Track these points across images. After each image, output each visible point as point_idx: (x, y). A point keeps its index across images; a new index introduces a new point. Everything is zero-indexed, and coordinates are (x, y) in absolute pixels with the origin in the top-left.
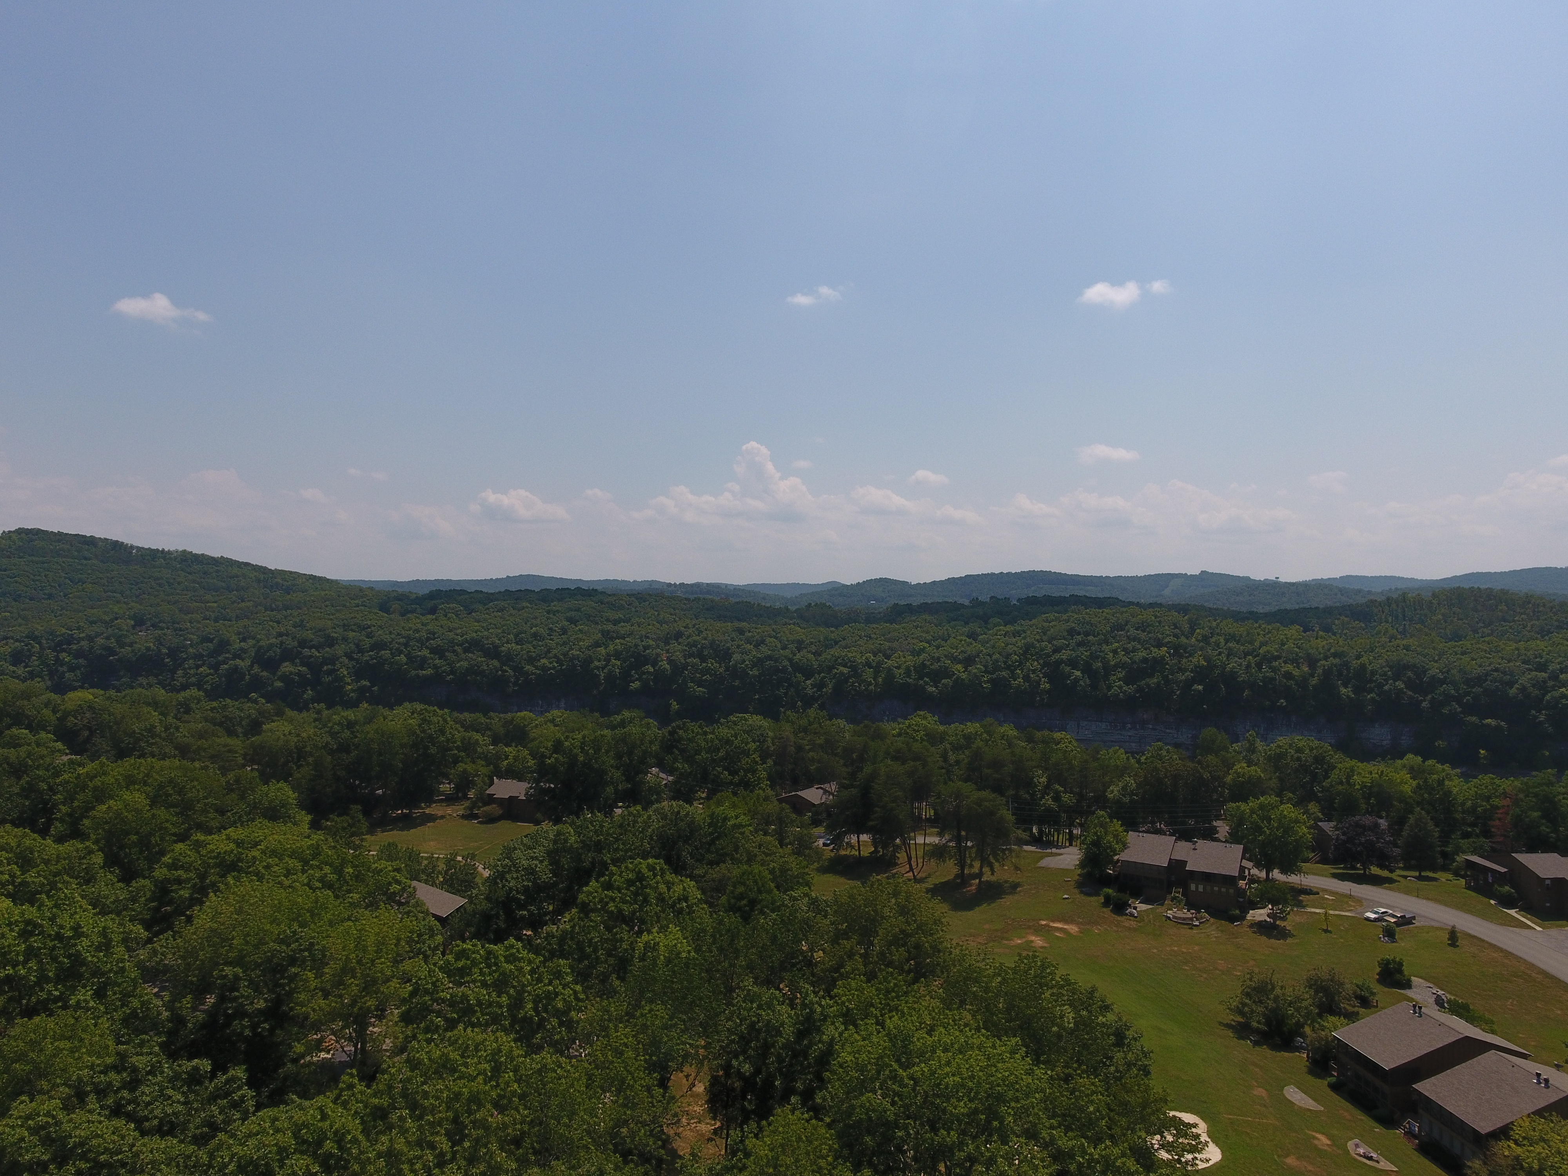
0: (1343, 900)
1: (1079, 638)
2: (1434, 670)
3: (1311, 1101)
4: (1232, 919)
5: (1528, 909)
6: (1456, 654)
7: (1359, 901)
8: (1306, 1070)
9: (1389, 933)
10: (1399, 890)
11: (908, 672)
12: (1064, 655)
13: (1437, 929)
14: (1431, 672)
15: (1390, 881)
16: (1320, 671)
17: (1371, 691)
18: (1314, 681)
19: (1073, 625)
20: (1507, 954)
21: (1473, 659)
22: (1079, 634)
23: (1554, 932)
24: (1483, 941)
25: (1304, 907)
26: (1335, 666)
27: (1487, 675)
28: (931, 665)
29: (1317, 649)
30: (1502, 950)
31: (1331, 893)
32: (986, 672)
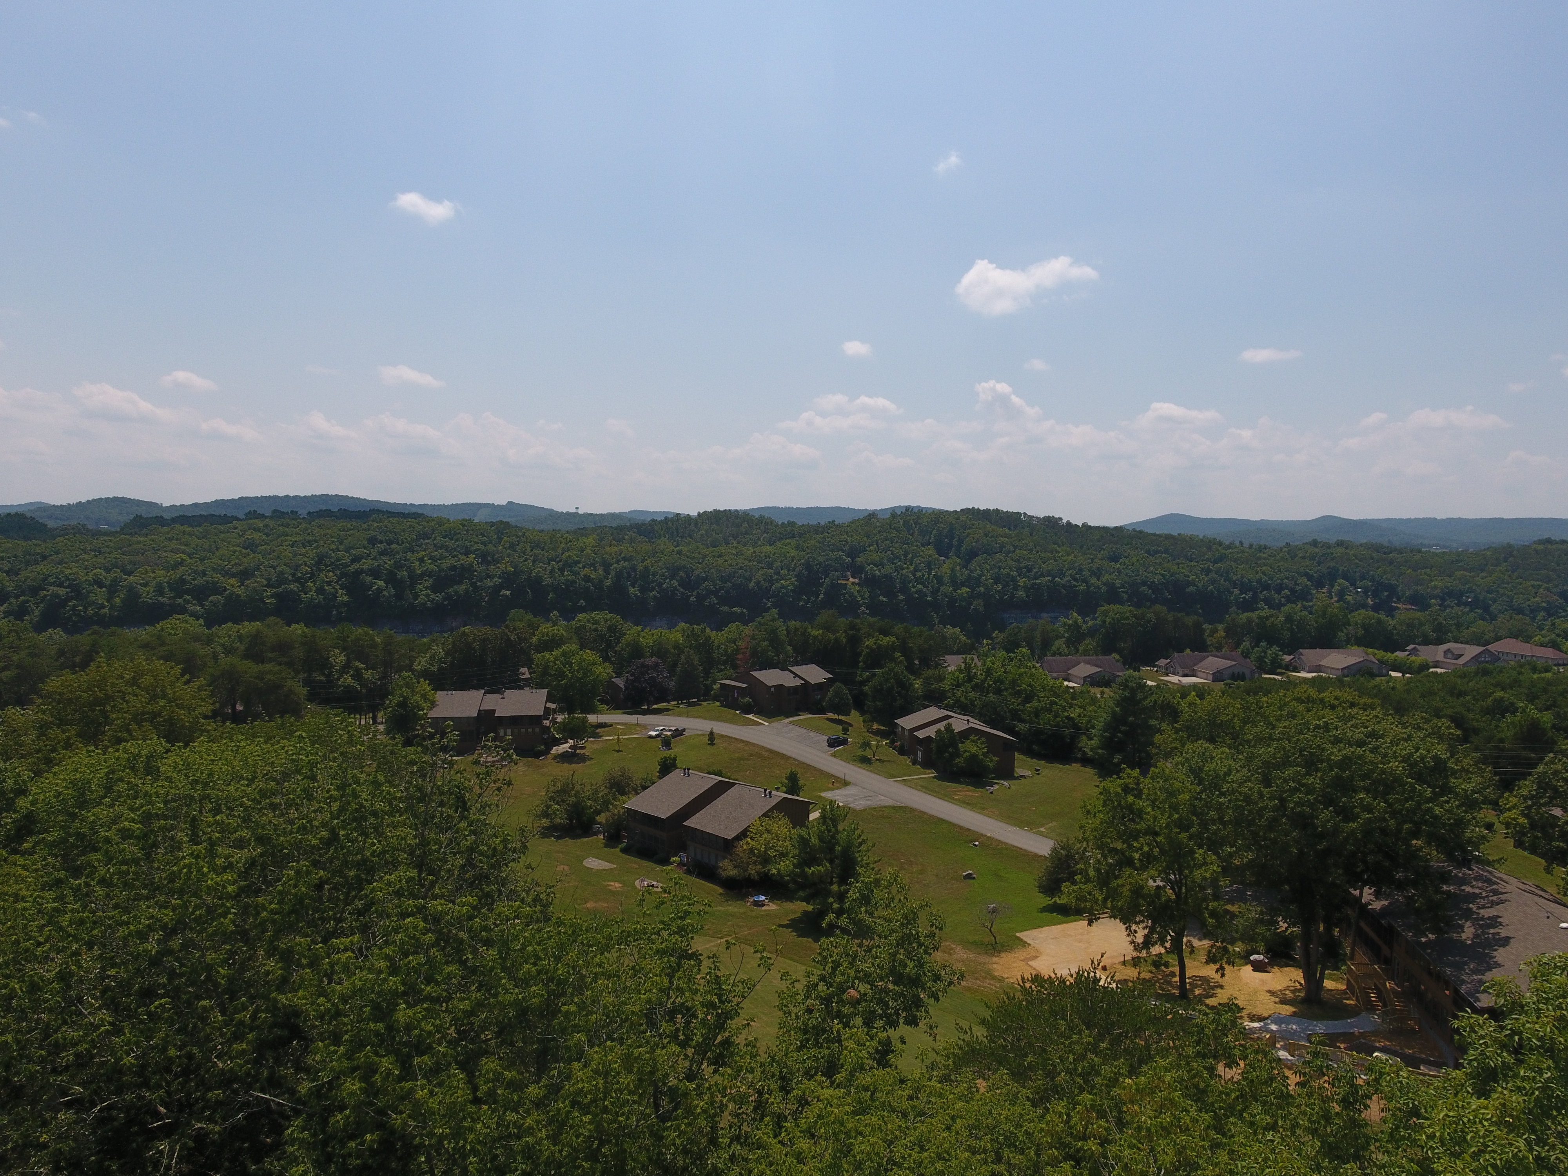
0: (630, 727)
1: (382, 546)
2: (699, 571)
3: (606, 863)
4: (537, 755)
5: (760, 713)
6: (714, 556)
7: (644, 727)
8: (602, 845)
9: (667, 743)
10: (674, 715)
11: (160, 590)
12: (365, 564)
13: (700, 735)
14: (696, 572)
15: (668, 710)
16: (613, 573)
17: (653, 589)
18: (608, 583)
19: (375, 533)
20: (747, 743)
21: (726, 561)
22: (381, 542)
23: (776, 724)
24: (731, 738)
25: (600, 737)
26: (625, 568)
27: (734, 573)
28: (194, 580)
29: (611, 554)
30: (743, 741)
31: (622, 724)
32: (268, 586)
